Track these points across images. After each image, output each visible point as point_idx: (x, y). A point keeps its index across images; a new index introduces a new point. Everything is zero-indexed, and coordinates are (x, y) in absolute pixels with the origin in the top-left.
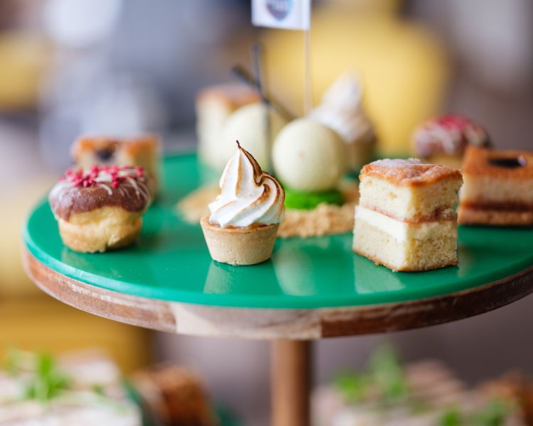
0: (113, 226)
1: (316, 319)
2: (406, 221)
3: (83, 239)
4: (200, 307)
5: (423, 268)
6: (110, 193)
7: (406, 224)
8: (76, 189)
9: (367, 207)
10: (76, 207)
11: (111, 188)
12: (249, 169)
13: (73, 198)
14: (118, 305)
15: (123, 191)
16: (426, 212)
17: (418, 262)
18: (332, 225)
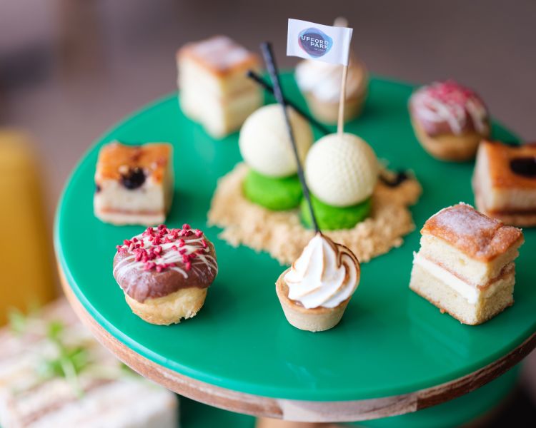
0: (188, 303)
1: (413, 398)
2: (478, 286)
3: (160, 316)
4: (308, 403)
5: (488, 318)
6: (186, 276)
7: (479, 290)
8: (149, 274)
9: (429, 258)
10: (153, 293)
11: (184, 270)
12: (332, 254)
13: (148, 285)
14: (220, 397)
15: (197, 271)
16: (494, 276)
17: (485, 315)
18: (375, 247)
